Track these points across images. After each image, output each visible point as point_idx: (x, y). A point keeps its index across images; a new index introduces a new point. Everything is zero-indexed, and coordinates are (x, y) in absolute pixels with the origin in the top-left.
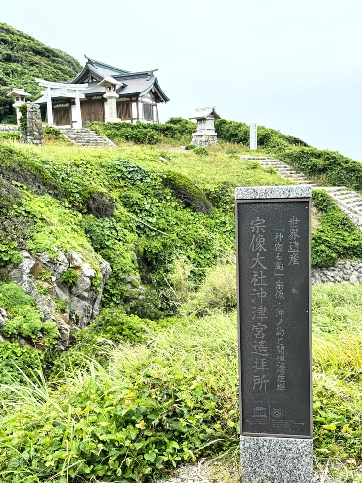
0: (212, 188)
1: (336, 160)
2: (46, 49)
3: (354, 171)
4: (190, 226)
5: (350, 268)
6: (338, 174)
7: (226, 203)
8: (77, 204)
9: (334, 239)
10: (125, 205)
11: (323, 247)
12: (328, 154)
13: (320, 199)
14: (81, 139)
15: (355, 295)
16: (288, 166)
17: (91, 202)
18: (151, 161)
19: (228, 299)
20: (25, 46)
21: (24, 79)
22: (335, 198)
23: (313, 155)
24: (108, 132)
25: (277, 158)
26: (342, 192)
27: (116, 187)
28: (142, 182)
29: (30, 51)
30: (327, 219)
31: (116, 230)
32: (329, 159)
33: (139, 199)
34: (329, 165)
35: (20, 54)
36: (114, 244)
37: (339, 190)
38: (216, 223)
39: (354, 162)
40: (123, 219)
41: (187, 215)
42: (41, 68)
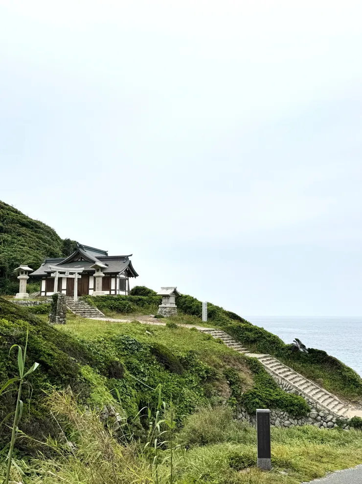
0: (183, 355)
1: (262, 335)
2: (30, 222)
3: (274, 343)
4: (169, 383)
5: (275, 416)
6: (264, 344)
7: (192, 366)
8: (103, 370)
9: (264, 394)
10: (128, 369)
11: (257, 400)
12: (256, 329)
13: (254, 364)
14: (79, 310)
15: (278, 435)
16: (230, 336)
17: (112, 369)
18: (141, 334)
19: (202, 437)
20: (13, 219)
21: (13, 247)
22: (263, 364)
23: (247, 329)
24: (97, 303)
25: (222, 330)
26: (268, 358)
27: (122, 356)
28: (138, 351)
29: (17, 223)
30: (259, 379)
31: (126, 387)
32: (257, 334)
33: (137, 364)
34: (258, 338)
35: (9, 226)
36: (125, 398)
37: (265, 357)
38: (186, 381)
39: (274, 337)
40: (129, 379)
41: (166, 375)
42: (27, 238)
